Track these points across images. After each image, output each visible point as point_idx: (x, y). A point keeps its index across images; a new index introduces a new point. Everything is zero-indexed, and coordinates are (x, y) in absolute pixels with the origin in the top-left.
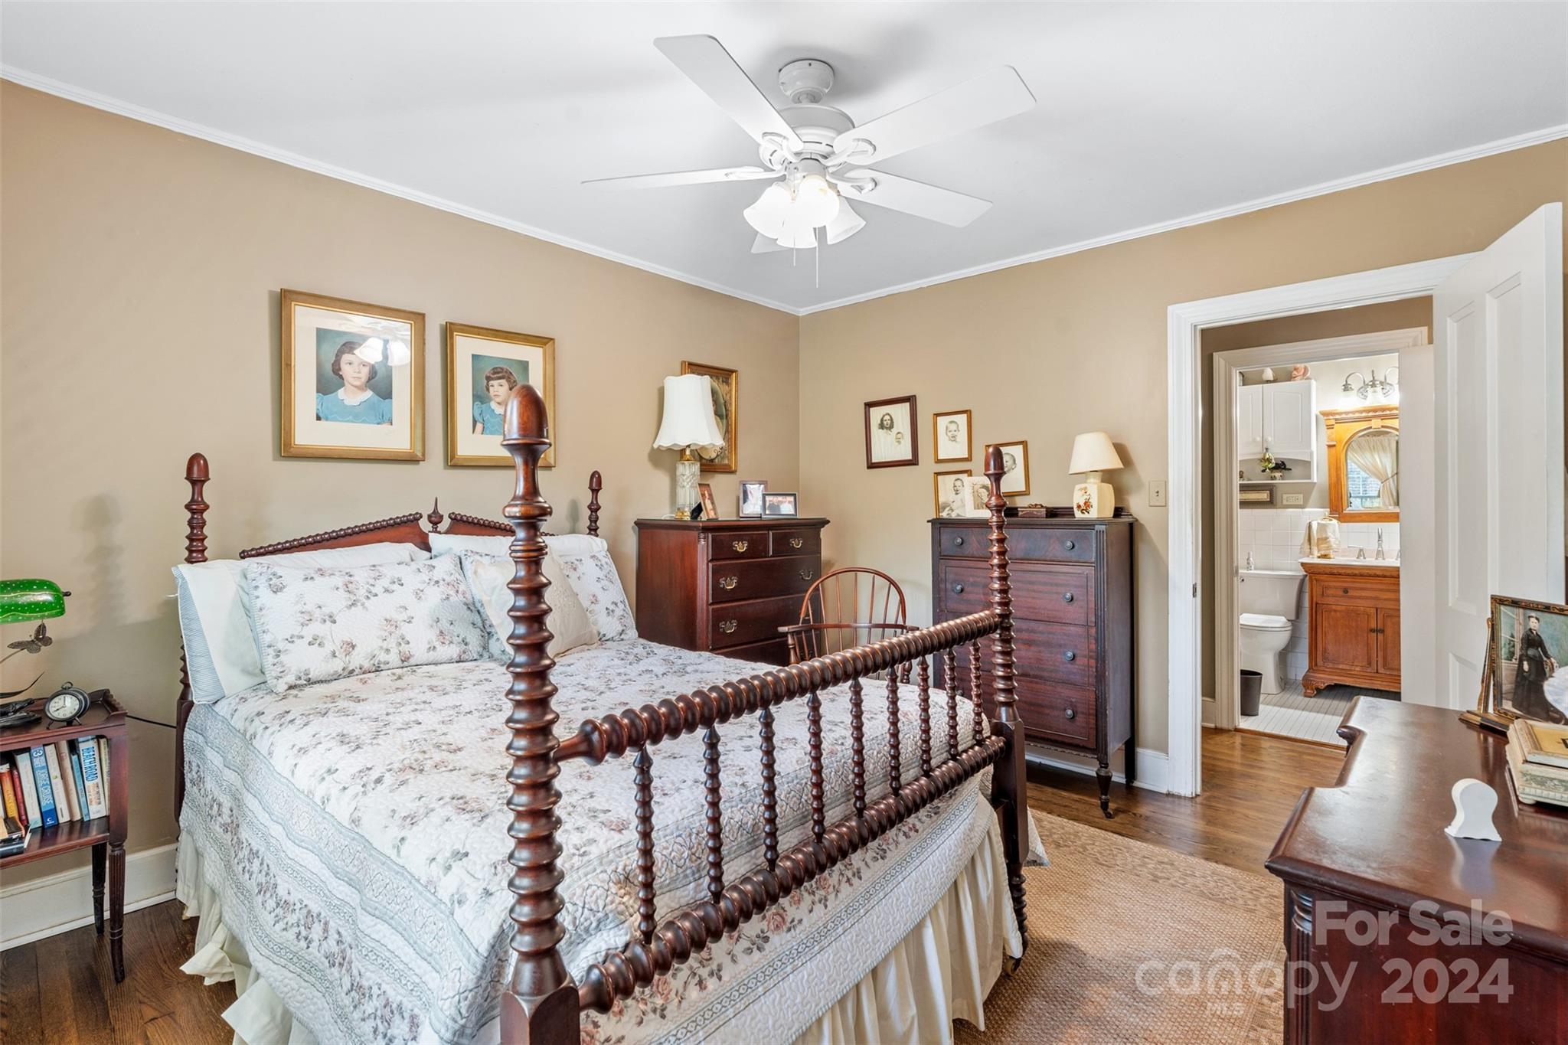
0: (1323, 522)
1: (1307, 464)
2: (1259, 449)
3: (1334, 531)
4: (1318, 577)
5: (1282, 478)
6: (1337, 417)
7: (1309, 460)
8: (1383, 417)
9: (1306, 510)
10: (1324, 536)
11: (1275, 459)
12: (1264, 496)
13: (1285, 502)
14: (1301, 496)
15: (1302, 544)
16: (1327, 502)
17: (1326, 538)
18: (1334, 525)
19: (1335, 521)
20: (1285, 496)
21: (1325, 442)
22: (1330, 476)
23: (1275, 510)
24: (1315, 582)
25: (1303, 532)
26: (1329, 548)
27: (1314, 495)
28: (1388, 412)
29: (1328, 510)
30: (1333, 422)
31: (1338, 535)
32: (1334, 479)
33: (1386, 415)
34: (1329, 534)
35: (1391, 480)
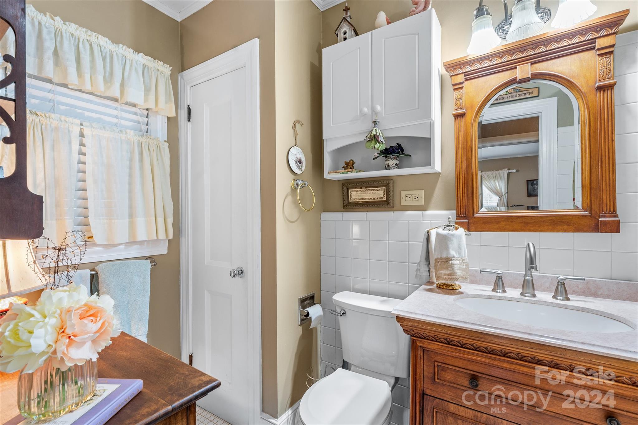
0: (445, 232)
1: (426, 143)
2: (367, 126)
3: (459, 247)
4: (426, 344)
5: (398, 166)
6: (468, 69)
7: (428, 136)
8: (535, 60)
9: (428, 212)
10: (444, 256)
11: (386, 138)
12: (379, 194)
13: (404, 203)
14: (423, 192)
15: (419, 264)
16: (454, 203)
17: (448, 259)
18: (459, 237)
19: (461, 231)
20: (403, 193)
21: (451, 110)
22: (457, 161)
23: (391, 213)
24: (420, 352)
25: (420, 245)
26: (451, 276)
27: (438, 192)
28: (543, 49)
29: (455, 212)
30: (461, 78)
31: (465, 252)
32: (462, 165)
33: (539, 55)
34: (453, 253)
35: (504, 196)
